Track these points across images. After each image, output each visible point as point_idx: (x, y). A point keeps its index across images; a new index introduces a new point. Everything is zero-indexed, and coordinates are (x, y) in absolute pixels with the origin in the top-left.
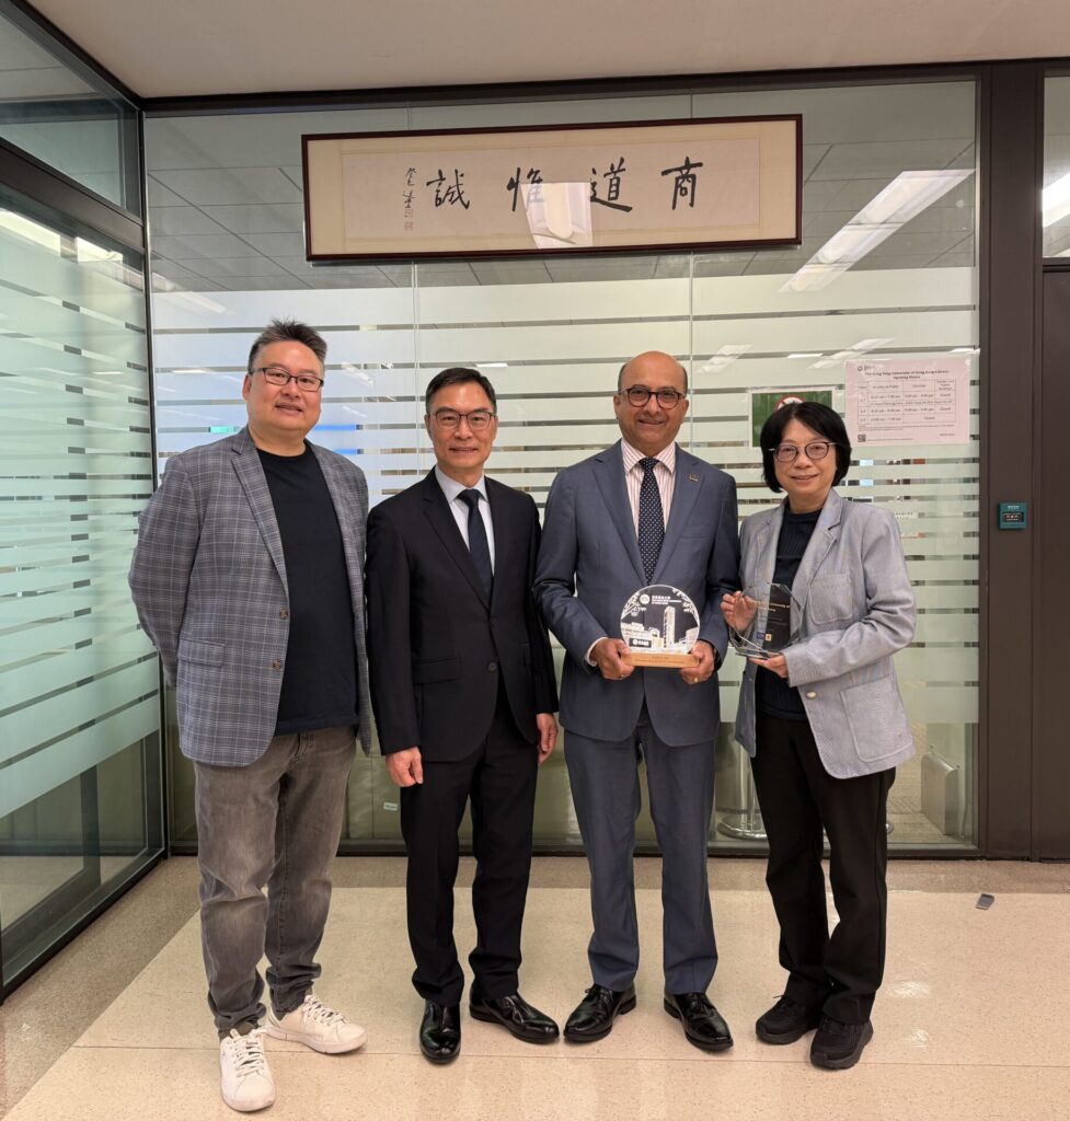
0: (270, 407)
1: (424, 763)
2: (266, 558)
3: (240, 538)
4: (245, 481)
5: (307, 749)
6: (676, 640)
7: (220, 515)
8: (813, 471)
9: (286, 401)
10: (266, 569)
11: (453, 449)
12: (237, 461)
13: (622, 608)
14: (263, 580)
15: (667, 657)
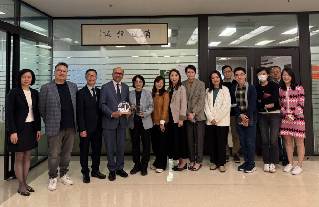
0: (58, 76)
1: (87, 133)
2: (57, 101)
3: (53, 98)
4: (54, 89)
5: (67, 133)
6: (126, 110)
7: (49, 94)
8: (140, 85)
9: (61, 75)
10: (57, 103)
11: (90, 81)
12: (52, 85)
13: (118, 105)
14: (57, 105)
15: (125, 113)
